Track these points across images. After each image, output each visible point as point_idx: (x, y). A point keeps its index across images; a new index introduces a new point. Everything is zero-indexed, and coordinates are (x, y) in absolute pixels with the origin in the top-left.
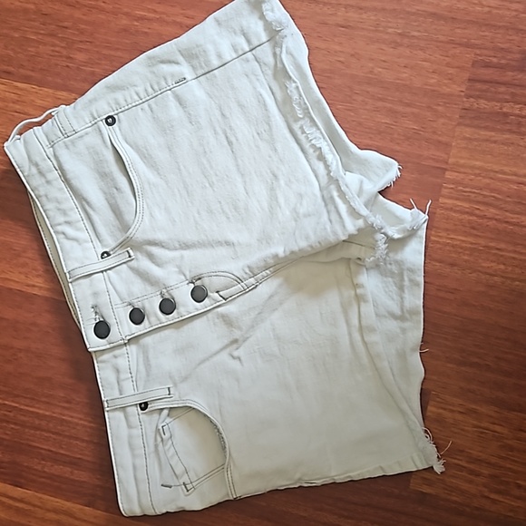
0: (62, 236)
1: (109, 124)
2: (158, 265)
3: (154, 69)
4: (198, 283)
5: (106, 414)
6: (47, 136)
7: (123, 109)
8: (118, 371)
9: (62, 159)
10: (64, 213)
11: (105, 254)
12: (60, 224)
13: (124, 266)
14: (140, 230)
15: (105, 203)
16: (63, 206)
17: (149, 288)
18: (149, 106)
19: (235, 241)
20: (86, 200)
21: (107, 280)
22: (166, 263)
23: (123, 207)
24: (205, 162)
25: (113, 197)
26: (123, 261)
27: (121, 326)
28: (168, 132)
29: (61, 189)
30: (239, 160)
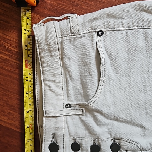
0: (48, 88)
1: (99, 35)
2: (98, 124)
3: (139, 13)
4: (117, 142)
6: (61, 31)
7: (111, 29)
9: (65, 47)
10: (54, 75)
11: (68, 106)
12: (49, 81)
13: (77, 116)
14: (95, 103)
15: (79, 77)
16: (54, 72)
17: (88, 134)
18: (127, 33)
19: (146, 127)
20: (69, 72)
21: (65, 121)
22: (103, 125)
23: (89, 86)
24: (146, 77)
25: (85, 77)
26: (78, 114)
27: (65, 150)
28: (132, 52)
29: (57, 62)
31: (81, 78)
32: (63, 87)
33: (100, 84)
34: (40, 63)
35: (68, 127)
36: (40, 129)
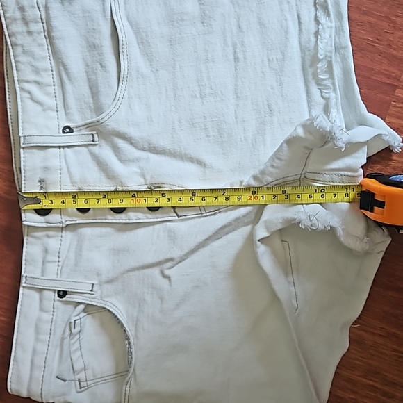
0: (27, 95)
2: (121, 161)
5: (21, 289)
8: (46, 251)
9: (53, 13)
10: (37, 71)
11: (67, 130)
12: (28, 82)
13: (84, 149)
14: (115, 118)
15: (84, 75)
16: (38, 64)
19: (208, 163)
20: (64, 65)
21: (62, 157)
22: (130, 160)
23: (102, 88)
24: (204, 70)
25: (95, 73)
26: (85, 143)
28: (176, 24)
29: (41, 45)
30: (240, 80)
31: (88, 77)
32: (57, 95)
33: (120, 84)
34: (10, 47)
35: (68, 168)
36: (17, 175)
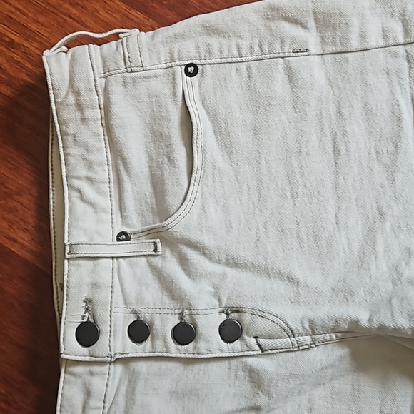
0: (75, 194)
1: (188, 74)
2: (189, 275)
3: (273, 25)
4: (234, 316)
6: (104, 62)
7: (213, 61)
8: (88, 393)
9: (113, 98)
10: (90, 166)
11: (123, 237)
12: (78, 178)
13: (144, 259)
14: (183, 223)
15: (146, 170)
16: (91, 157)
17: (167, 300)
18: (248, 69)
20: (123, 159)
21: (115, 270)
22: (201, 276)
24: (295, 165)
25: (160, 168)
26: (145, 253)
27: (114, 339)
28: (262, 110)
29: (96, 135)
30: (341, 177)
31: (151, 173)
32: (113, 194)
33: (192, 181)
34: (60, 137)
35: (122, 284)
